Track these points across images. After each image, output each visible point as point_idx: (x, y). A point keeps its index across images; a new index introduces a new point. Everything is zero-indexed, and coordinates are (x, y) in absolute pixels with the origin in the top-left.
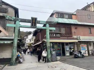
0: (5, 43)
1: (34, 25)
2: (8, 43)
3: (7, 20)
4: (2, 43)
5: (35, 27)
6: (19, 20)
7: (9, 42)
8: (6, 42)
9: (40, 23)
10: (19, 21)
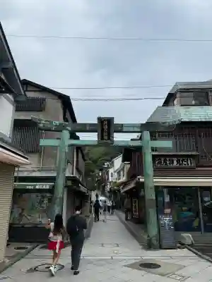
0: (37, 187)
1: (106, 137)
2: (44, 187)
3: (40, 129)
4: (30, 187)
5: (109, 141)
6: (68, 128)
7: (46, 186)
8: (39, 186)
9: (125, 129)
10: (67, 130)
